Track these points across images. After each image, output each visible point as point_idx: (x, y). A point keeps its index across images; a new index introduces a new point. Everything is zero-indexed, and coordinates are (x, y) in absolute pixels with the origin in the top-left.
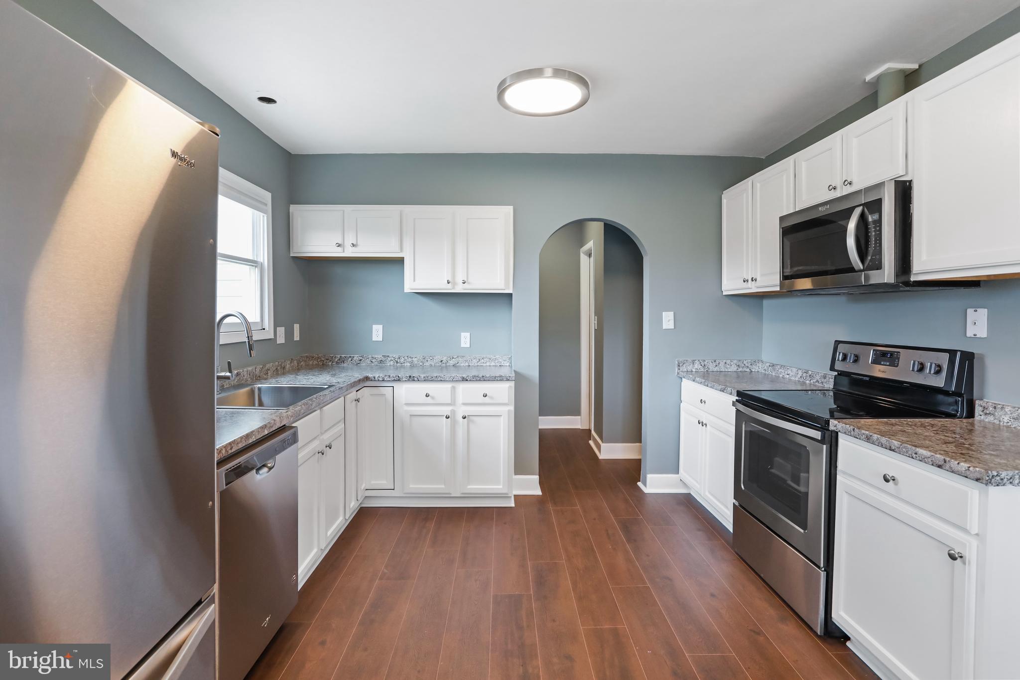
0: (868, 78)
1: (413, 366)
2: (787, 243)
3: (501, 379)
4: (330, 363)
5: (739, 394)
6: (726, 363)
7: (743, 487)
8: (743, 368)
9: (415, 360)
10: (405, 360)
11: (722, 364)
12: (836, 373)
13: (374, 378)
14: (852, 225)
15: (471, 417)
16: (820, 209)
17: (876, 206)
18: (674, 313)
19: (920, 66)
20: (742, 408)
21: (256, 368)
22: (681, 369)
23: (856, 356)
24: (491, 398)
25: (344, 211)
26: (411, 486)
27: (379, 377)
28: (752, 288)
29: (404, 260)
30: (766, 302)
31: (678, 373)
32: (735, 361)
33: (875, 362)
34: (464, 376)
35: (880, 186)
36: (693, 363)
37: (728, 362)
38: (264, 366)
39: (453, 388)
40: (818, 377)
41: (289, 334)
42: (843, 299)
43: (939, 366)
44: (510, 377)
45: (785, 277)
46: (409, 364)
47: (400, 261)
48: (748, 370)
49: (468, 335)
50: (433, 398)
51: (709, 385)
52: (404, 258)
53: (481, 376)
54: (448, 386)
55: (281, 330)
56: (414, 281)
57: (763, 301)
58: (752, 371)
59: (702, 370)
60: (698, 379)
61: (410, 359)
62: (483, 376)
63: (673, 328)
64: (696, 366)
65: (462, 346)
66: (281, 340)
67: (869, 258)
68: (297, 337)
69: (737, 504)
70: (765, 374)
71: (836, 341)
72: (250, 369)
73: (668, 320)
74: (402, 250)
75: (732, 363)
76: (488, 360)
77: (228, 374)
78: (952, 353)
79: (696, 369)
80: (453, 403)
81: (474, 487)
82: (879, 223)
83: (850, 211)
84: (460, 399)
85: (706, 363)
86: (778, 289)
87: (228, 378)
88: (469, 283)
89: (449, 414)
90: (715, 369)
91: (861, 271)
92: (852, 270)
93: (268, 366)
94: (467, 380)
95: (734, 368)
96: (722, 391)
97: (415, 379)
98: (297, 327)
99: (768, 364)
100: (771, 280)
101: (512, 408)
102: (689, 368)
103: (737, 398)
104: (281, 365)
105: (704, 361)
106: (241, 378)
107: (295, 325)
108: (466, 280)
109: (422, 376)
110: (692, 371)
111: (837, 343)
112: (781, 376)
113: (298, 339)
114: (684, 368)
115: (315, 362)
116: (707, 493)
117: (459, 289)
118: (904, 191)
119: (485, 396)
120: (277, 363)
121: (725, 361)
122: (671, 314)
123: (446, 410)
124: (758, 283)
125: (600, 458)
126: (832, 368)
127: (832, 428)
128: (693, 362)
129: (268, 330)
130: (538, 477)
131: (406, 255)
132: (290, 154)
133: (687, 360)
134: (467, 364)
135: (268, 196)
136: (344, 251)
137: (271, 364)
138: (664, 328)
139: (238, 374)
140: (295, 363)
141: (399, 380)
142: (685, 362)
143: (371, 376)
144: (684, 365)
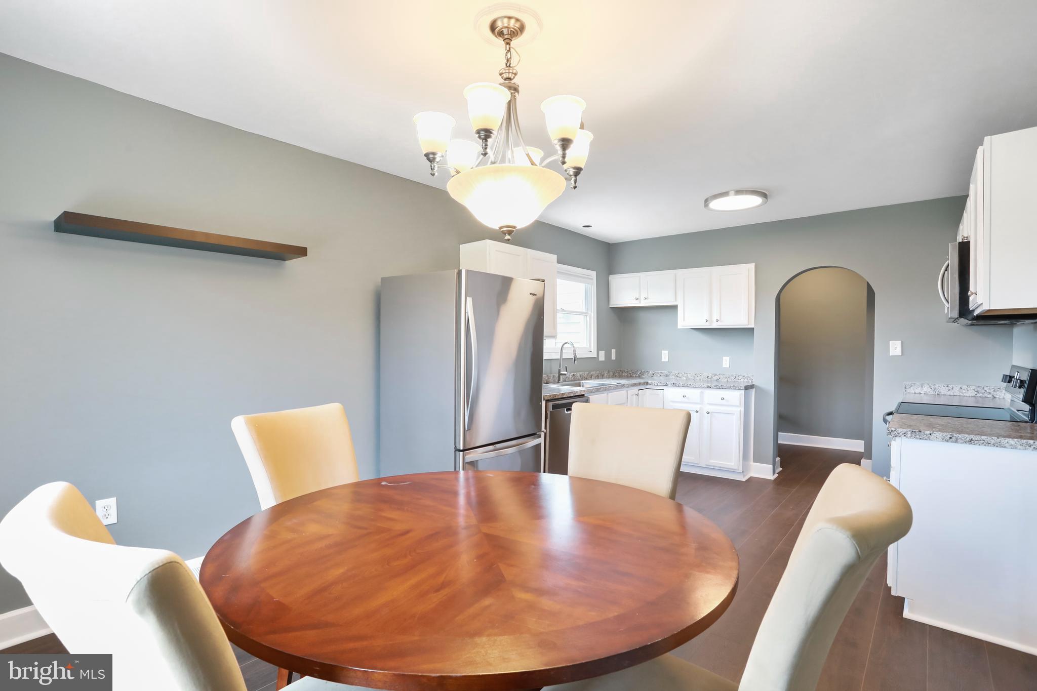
1: (687, 379)
3: (734, 388)
6: (961, 388)
8: (983, 394)
9: (689, 376)
10: (683, 375)
15: (713, 414)
18: (902, 342)
21: (584, 373)
22: (908, 391)
24: (727, 401)
25: (639, 276)
27: (655, 383)
29: (677, 307)
31: (905, 394)
32: (973, 387)
34: (709, 385)
36: (922, 386)
37: (964, 387)
38: (590, 373)
39: (702, 393)
41: (608, 355)
44: (741, 387)
46: (685, 378)
47: (675, 307)
48: (990, 396)
49: (727, 358)
50: (688, 398)
52: (677, 305)
53: (720, 385)
54: (698, 391)
55: (602, 353)
56: (684, 320)
59: (932, 393)
61: (686, 375)
62: (722, 386)
63: (901, 355)
64: (925, 389)
65: (723, 367)
66: (602, 358)
68: (613, 357)
72: (581, 373)
73: (895, 348)
74: (676, 300)
75: (969, 389)
77: (566, 373)
79: (925, 392)
80: (701, 403)
81: (714, 462)
84: (705, 400)
85: (937, 387)
87: (565, 375)
88: (721, 321)
89: (698, 410)
90: (948, 393)
93: (592, 373)
94: (711, 388)
95: (971, 393)
97: (677, 385)
98: (614, 351)
101: (742, 409)
102: (917, 391)
104: (601, 373)
107: (612, 350)
108: (719, 319)
109: (681, 384)
110: (921, 393)
113: (615, 359)
115: (626, 374)
117: (715, 325)
119: (723, 399)
120: (598, 372)
121: (960, 386)
122: (898, 342)
123: (697, 407)
129: (592, 352)
130: (772, 466)
131: (679, 303)
132: (609, 244)
133: (914, 384)
134: (726, 380)
135: (593, 274)
136: (640, 302)
137: (594, 372)
138: (891, 355)
139: (574, 375)
140: (611, 373)
141: (667, 385)
142: (913, 385)
143: (650, 382)
144: (912, 388)
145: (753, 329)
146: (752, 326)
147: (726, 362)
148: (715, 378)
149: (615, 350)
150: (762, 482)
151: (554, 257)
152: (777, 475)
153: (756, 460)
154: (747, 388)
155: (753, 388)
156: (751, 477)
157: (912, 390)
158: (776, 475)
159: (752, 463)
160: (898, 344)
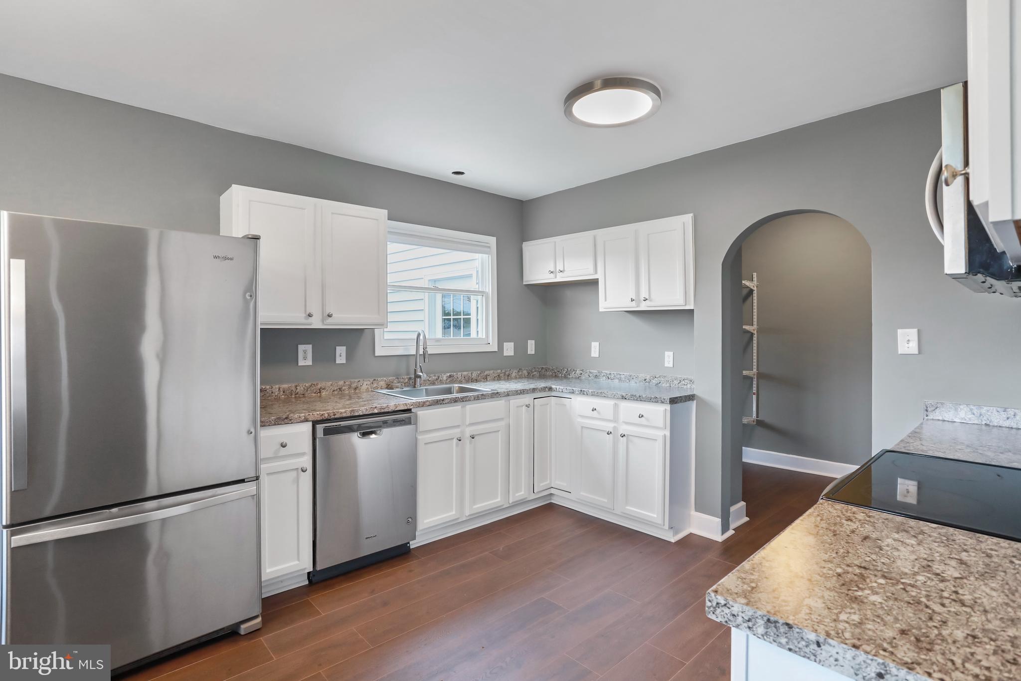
1: (621, 381)
4: (560, 375)
9: (622, 376)
10: (615, 376)
13: (556, 389)
15: (631, 438)
18: (919, 331)
21: (472, 373)
22: (931, 417)
24: (648, 420)
25: (555, 242)
26: (582, 493)
27: (559, 388)
29: (598, 282)
34: (624, 394)
36: (956, 409)
38: (484, 372)
39: (616, 405)
41: (520, 348)
44: (664, 399)
46: (617, 381)
47: (594, 283)
49: (671, 354)
50: (599, 413)
52: (598, 279)
53: (638, 396)
54: (611, 403)
55: (509, 346)
56: (606, 300)
61: (618, 376)
62: (640, 396)
64: (962, 414)
65: (666, 366)
66: (509, 349)
72: (465, 373)
73: (907, 341)
74: (596, 272)
76: (688, 382)
77: (421, 374)
79: (961, 419)
80: (615, 420)
81: (631, 509)
84: (622, 418)
85: (984, 411)
87: (421, 377)
88: (651, 301)
89: (611, 430)
93: (488, 372)
94: (626, 399)
97: (585, 393)
98: (531, 343)
101: (668, 433)
104: (505, 373)
106: (455, 379)
107: (529, 341)
108: (647, 297)
109: (590, 391)
113: (533, 352)
119: (641, 416)
120: (499, 371)
123: (609, 426)
129: (491, 344)
130: (719, 520)
131: (599, 276)
132: (521, 201)
133: (942, 404)
134: (668, 385)
135: (492, 241)
136: (556, 277)
137: (492, 372)
138: (899, 353)
139: (450, 376)
140: (525, 372)
141: (573, 393)
142: (938, 405)
143: (553, 387)
144: (937, 411)
145: (691, 312)
146: (690, 307)
147: (668, 359)
148: (654, 381)
149: (533, 342)
150: (708, 544)
151: (384, 213)
152: (734, 532)
153: (700, 508)
154: (673, 401)
155: (693, 400)
156: (691, 535)
157: (937, 415)
158: (731, 532)
159: (693, 513)
160: (913, 333)
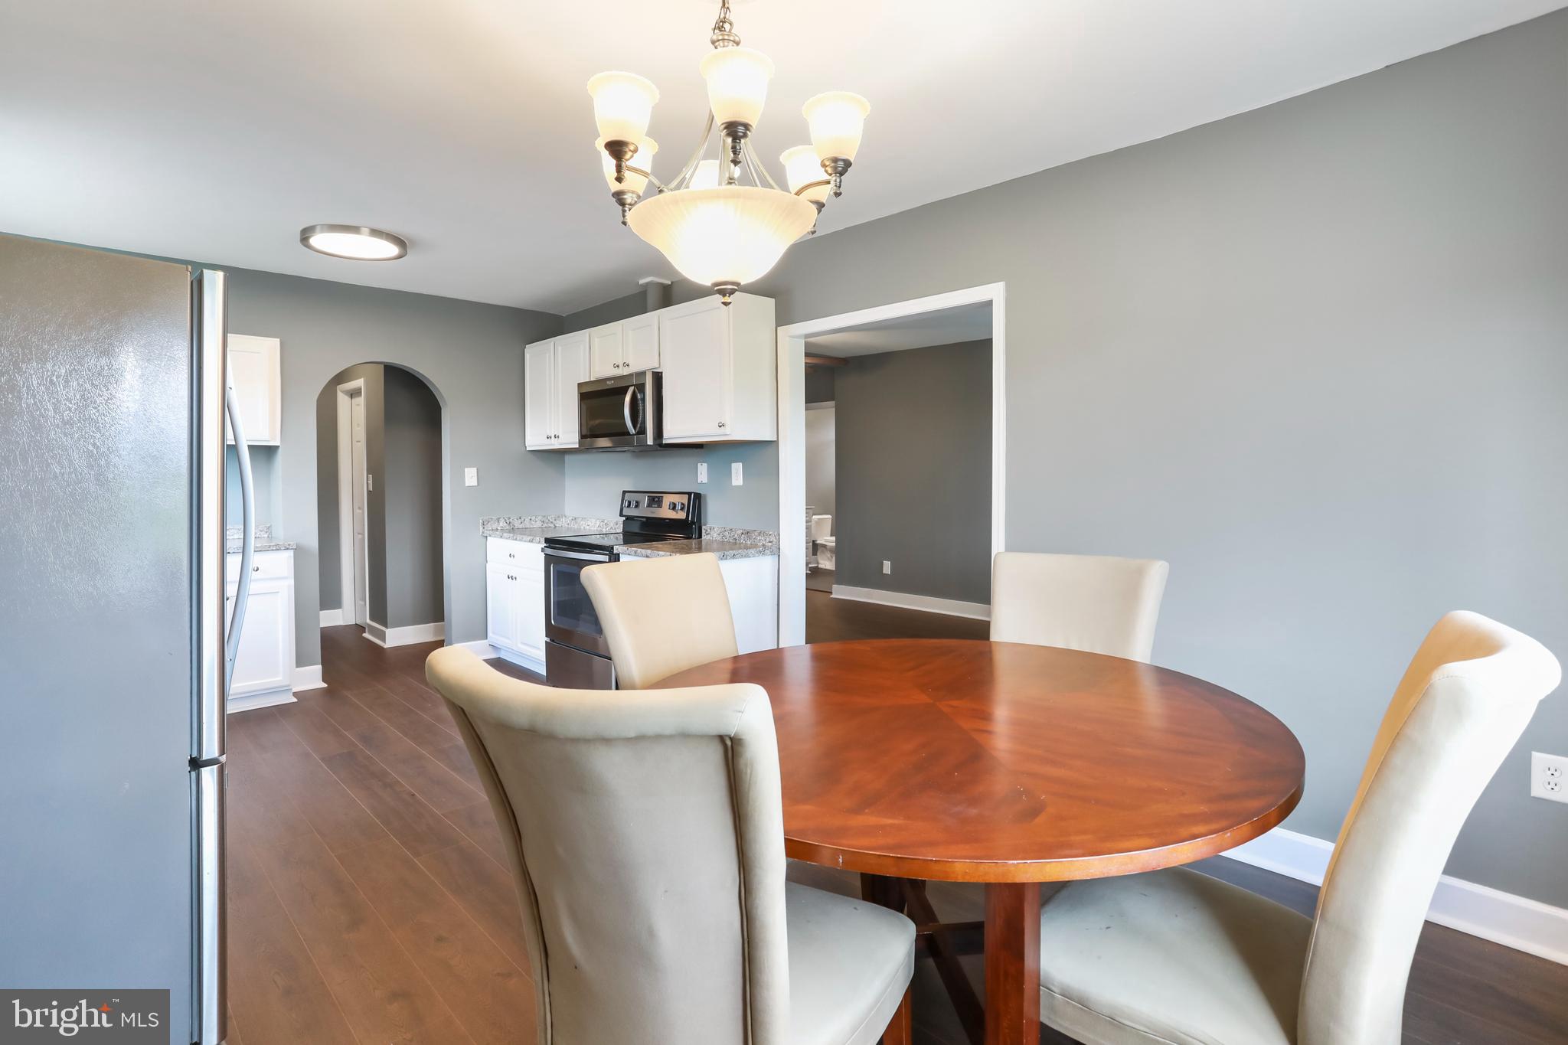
0: (642, 281)
2: (584, 407)
5: (547, 540)
6: (531, 520)
7: (553, 622)
8: (547, 523)
11: (527, 520)
12: (624, 518)
14: (628, 399)
16: (608, 382)
17: (641, 388)
18: (477, 469)
19: (672, 283)
20: (549, 551)
22: (486, 528)
23: (637, 502)
28: (555, 444)
30: (567, 458)
31: (483, 532)
32: (540, 518)
33: (649, 506)
35: (643, 374)
37: (533, 518)
40: (612, 525)
42: (627, 455)
43: (682, 504)
44: (289, 545)
45: (583, 437)
48: (552, 525)
51: (518, 539)
57: (564, 458)
58: (556, 527)
59: (508, 527)
60: (505, 535)
63: (477, 484)
64: (501, 524)
67: (639, 425)
69: (548, 640)
70: (568, 528)
71: (624, 491)
73: (471, 477)
75: (537, 519)
78: (689, 494)
79: (501, 526)
82: (643, 400)
83: (627, 388)
85: (511, 520)
86: (577, 446)
90: (521, 526)
91: (634, 435)
92: (628, 433)
95: (539, 524)
96: (531, 541)
99: (570, 518)
100: (570, 437)
101: (292, 582)
102: (494, 526)
103: (545, 545)
105: (510, 518)
110: (497, 529)
111: (624, 492)
112: (582, 527)
114: (489, 526)
116: (520, 645)
118: (658, 378)
119: (256, 569)
121: (530, 518)
122: (474, 470)
124: (561, 440)
125: (385, 647)
126: (621, 515)
127: (615, 552)
128: (498, 520)
130: (321, 667)
144: (489, 524)
145: (276, 448)
146: (277, 443)
159: (295, 669)
